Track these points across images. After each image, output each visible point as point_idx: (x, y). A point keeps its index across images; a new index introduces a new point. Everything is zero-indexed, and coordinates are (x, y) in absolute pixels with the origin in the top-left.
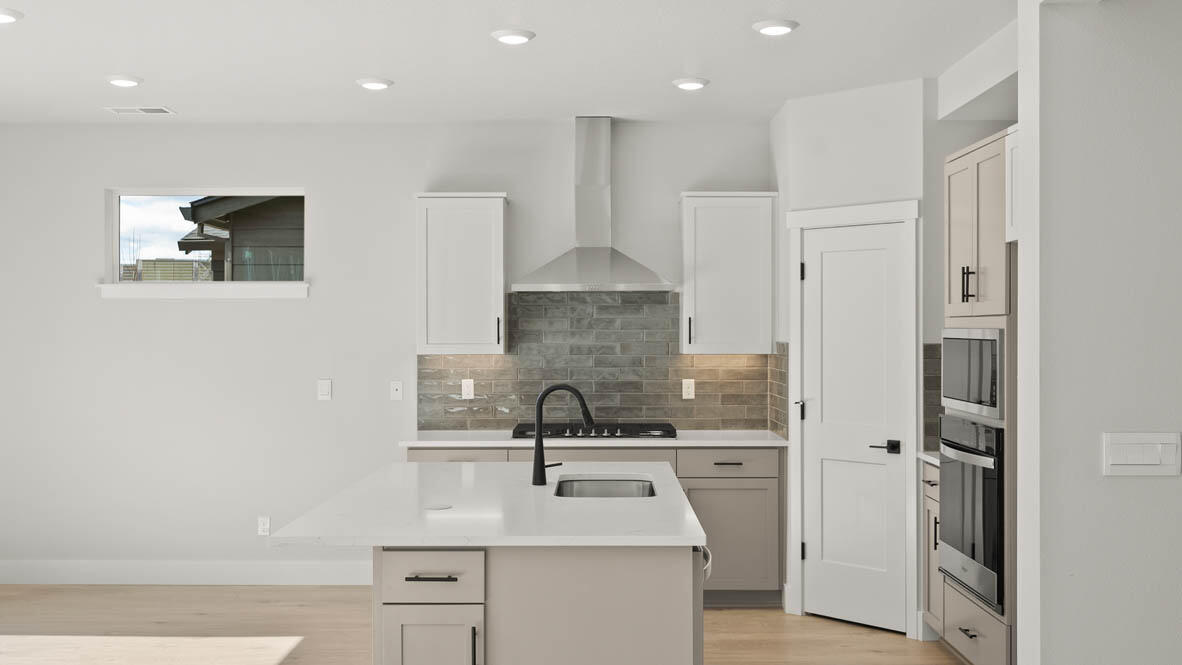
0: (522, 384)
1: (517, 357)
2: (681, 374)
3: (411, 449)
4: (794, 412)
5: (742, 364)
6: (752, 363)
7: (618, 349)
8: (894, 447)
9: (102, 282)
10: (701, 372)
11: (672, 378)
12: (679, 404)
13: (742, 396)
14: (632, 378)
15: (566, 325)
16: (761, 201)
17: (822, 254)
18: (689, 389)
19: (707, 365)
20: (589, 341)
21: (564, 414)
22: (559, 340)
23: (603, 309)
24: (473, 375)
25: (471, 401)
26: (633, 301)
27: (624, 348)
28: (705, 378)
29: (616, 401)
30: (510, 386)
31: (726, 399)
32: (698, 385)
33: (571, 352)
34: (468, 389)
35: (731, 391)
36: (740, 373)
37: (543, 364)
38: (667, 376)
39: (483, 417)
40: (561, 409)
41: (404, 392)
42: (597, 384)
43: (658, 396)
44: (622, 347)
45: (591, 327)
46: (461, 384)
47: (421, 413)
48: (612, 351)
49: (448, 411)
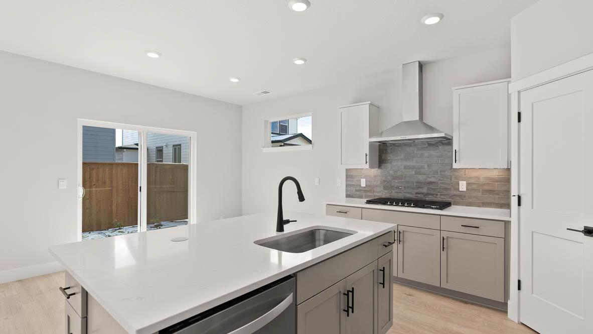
0: (384, 181)
1: (383, 171)
2: (458, 178)
3: (328, 204)
4: (514, 201)
6: (500, 174)
7: (426, 166)
10: (471, 178)
11: (454, 180)
12: (457, 193)
13: (495, 191)
14: (432, 180)
15: (403, 156)
17: (533, 104)
19: (474, 174)
20: (413, 163)
21: (402, 195)
22: (399, 164)
23: (419, 148)
24: (365, 177)
25: (364, 187)
27: (429, 166)
28: (472, 181)
29: (425, 190)
30: (379, 182)
31: (485, 192)
32: (468, 184)
33: (405, 168)
34: (363, 183)
35: (486, 188)
36: (494, 179)
37: (392, 173)
38: (451, 179)
40: (400, 192)
41: (341, 183)
42: (416, 182)
43: (446, 189)
44: (428, 165)
45: (414, 157)
46: (360, 180)
47: (346, 191)
48: (423, 168)
49: (356, 190)
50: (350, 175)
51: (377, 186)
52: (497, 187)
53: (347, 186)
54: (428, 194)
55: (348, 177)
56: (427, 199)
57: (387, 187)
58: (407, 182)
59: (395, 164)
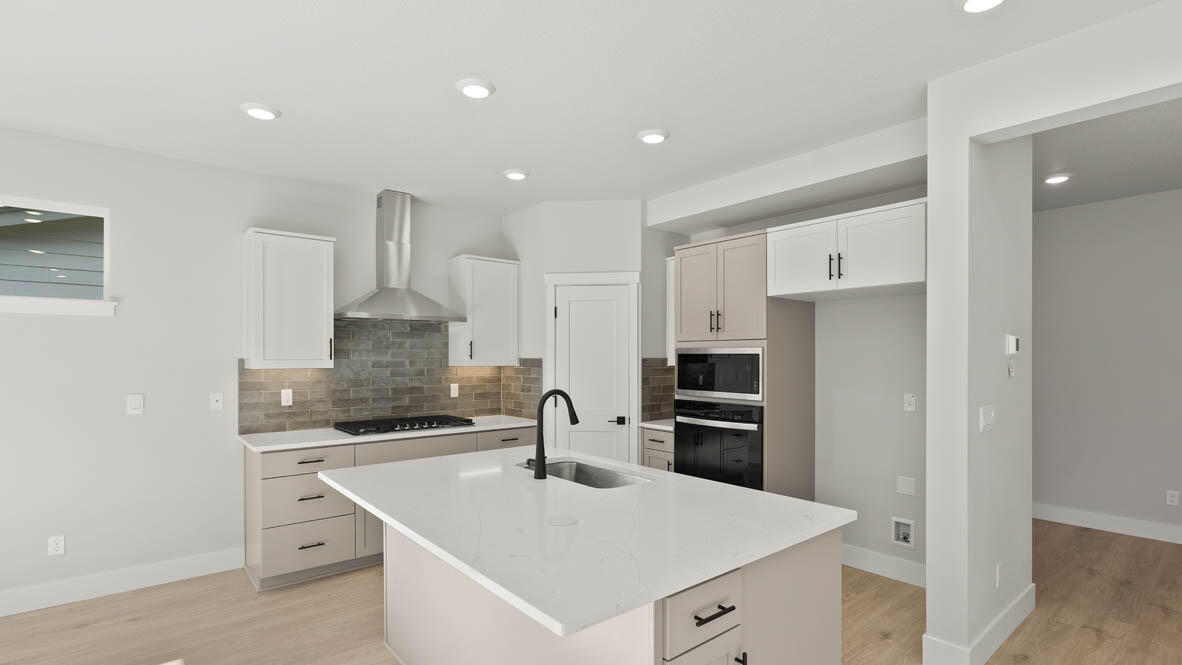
0: (335, 391)
2: (449, 381)
5: (488, 374)
6: (492, 372)
7: (408, 363)
8: (621, 421)
10: (462, 378)
11: (444, 383)
12: (450, 401)
13: (485, 394)
14: (417, 384)
15: (369, 345)
16: (510, 266)
18: (455, 391)
19: (466, 374)
20: (387, 358)
23: (397, 333)
25: (290, 406)
26: (417, 328)
28: (465, 383)
29: (406, 401)
30: (323, 394)
31: (477, 395)
32: (460, 388)
33: (373, 366)
34: (287, 398)
35: (478, 391)
37: (350, 375)
38: (440, 382)
39: (300, 419)
41: (225, 402)
42: (392, 389)
43: (435, 397)
44: (410, 362)
45: (387, 347)
46: (280, 393)
47: (240, 420)
48: (402, 364)
49: (267, 415)
50: (248, 382)
51: (320, 401)
52: (489, 388)
53: (241, 408)
54: (408, 408)
55: (243, 388)
56: (409, 415)
57: (340, 402)
58: (377, 390)
59: (355, 358)
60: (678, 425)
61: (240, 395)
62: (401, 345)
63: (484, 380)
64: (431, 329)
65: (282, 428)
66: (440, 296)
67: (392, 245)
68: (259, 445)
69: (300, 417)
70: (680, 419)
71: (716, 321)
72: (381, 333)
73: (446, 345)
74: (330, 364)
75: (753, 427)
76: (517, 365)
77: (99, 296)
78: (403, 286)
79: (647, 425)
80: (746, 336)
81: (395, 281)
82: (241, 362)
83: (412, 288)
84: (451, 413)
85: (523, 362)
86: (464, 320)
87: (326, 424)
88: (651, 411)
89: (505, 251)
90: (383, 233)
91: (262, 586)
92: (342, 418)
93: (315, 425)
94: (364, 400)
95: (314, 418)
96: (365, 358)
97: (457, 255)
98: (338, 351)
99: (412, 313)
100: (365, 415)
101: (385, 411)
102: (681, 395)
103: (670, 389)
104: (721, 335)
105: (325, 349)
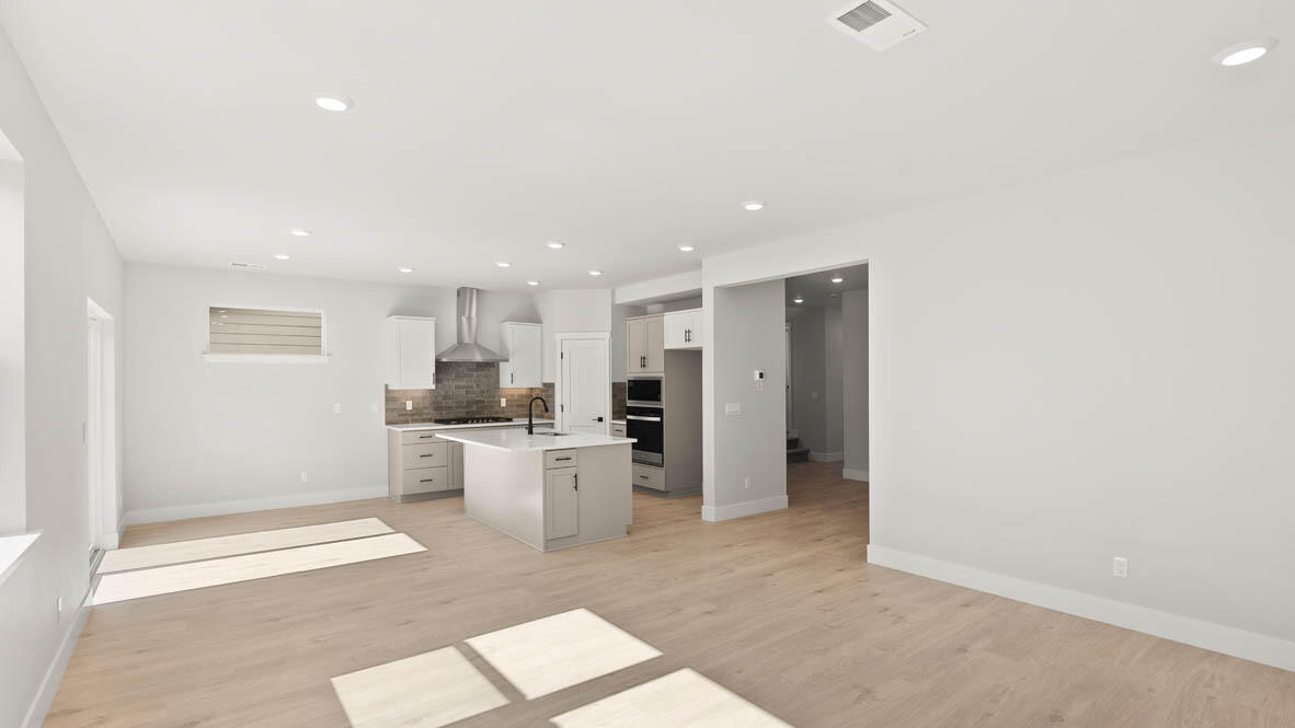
0: (435, 402)
2: (500, 396)
4: (558, 409)
5: (524, 392)
7: (475, 387)
8: (600, 420)
9: (205, 353)
10: (509, 395)
11: (496, 398)
12: (504, 409)
14: (480, 399)
16: (537, 327)
17: (571, 349)
18: (503, 403)
19: (510, 392)
20: (463, 383)
23: (469, 370)
24: (412, 398)
25: (411, 410)
26: (481, 366)
27: (477, 386)
28: (510, 398)
29: (474, 408)
30: (427, 404)
31: (518, 406)
32: (507, 401)
34: (409, 406)
35: (518, 403)
37: (443, 393)
38: (494, 397)
39: (416, 417)
41: (378, 408)
43: (491, 406)
45: (464, 377)
46: (406, 403)
47: (386, 417)
48: (472, 387)
49: (400, 415)
50: (391, 398)
52: (525, 400)
53: (387, 411)
55: (387, 400)
57: (437, 407)
59: (446, 384)
60: (628, 421)
61: (386, 404)
62: (471, 376)
63: (522, 396)
64: (490, 367)
65: (406, 422)
66: (494, 347)
67: (464, 319)
68: (398, 429)
69: (416, 416)
70: (629, 417)
71: (643, 362)
72: (460, 369)
73: (498, 375)
74: (433, 387)
75: (658, 419)
76: (541, 386)
77: (319, 353)
78: (472, 342)
79: (615, 422)
80: (656, 370)
81: (467, 340)
82: (387, 386)
83: (478, 342)
84: (501, 415)
85: (545, 385)
86: (507, 361)
87: (429, 420)
88: (617, 414)
89: (533, 317)
90: (460, 312)
91: (402, 500)
92: (438, 418)
93: (424, 421)
94: (450, 408)
95: (424, 417)
96: (451, 384)
97: (504, 321)
98: (437, 380)
99: (478, 358)
100: (452, 416)
101: (462, 414)
102: (630, 403)
103: (625, 400)
104: (646, 369)
105: (431, 379)
